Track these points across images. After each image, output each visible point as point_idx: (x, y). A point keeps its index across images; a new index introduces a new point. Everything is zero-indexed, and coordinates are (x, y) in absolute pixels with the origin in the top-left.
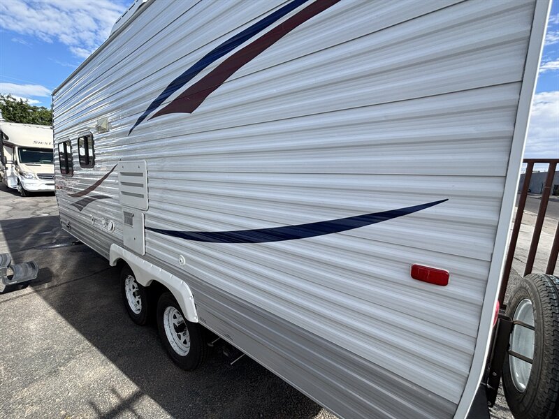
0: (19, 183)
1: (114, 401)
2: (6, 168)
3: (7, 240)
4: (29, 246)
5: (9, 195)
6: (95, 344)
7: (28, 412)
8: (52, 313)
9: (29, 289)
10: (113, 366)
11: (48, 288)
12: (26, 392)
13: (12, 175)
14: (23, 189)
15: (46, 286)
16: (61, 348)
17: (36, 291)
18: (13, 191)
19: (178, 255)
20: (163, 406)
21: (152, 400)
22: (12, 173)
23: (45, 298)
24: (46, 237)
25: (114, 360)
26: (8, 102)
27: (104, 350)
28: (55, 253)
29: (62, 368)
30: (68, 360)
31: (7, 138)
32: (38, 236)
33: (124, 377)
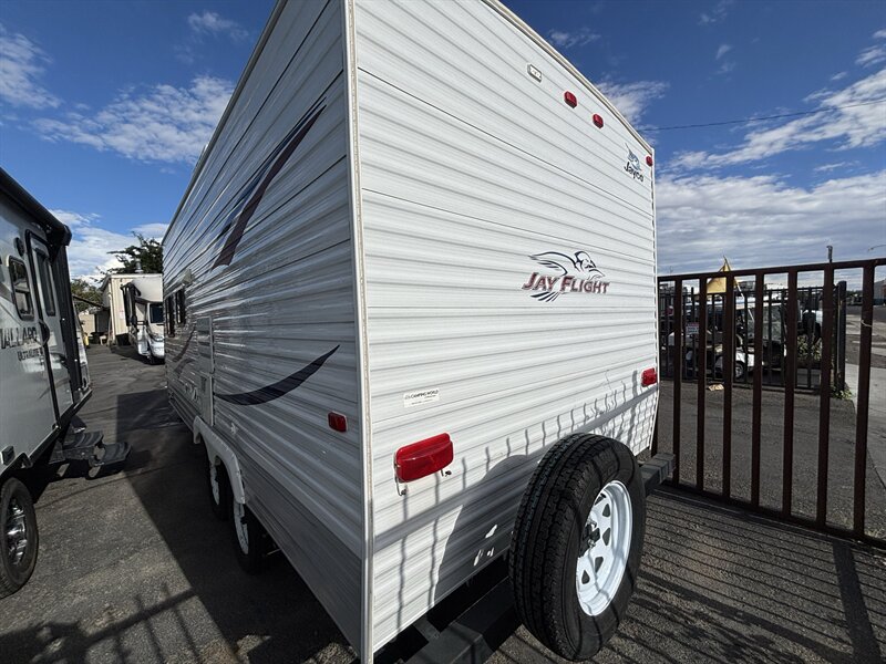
0: (150, 348)
1: (161, 599)
2: (138, 331)
3: (118, 418)
4: (138, 426)
5: (139, 363)
6: (165, 539)
7: (76, 601)
8: (134, 501)
9: (121, 475)
10: (174, 563)
11: (142, 473)
12: (81, 582)
13: (144, 338)
14: (152, 355)
15: (139, 471)
16: (130, 540)
17: (128, 477)
18: (142, 358)
19: (230, 422)
20: (209, 609)
21: (200, 603)
22: (143, 336)
23: (134, 485)
24: (161, 414)
25: (177, 556)
26: (150, 247)
27: (171, 546)
28: (163, 433)
29: (123, 562)
30: (131, 553)
31: (140, 294)
32: (152, 413)
33: (182, 575)
